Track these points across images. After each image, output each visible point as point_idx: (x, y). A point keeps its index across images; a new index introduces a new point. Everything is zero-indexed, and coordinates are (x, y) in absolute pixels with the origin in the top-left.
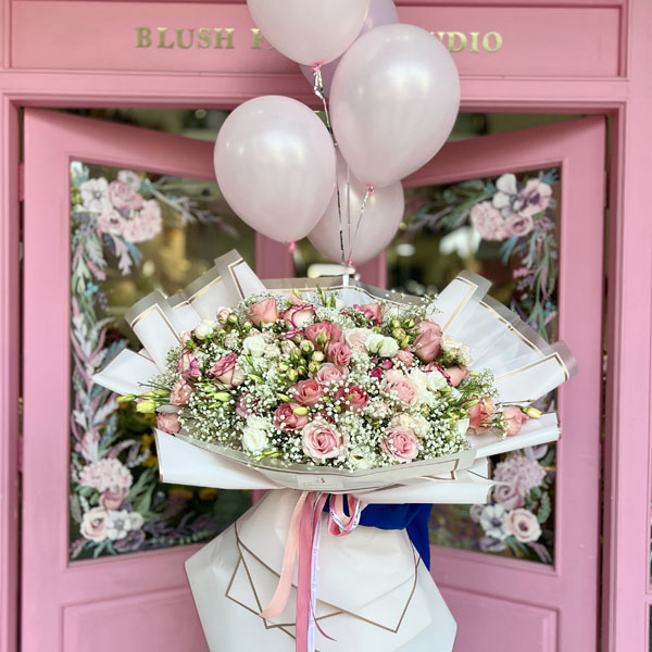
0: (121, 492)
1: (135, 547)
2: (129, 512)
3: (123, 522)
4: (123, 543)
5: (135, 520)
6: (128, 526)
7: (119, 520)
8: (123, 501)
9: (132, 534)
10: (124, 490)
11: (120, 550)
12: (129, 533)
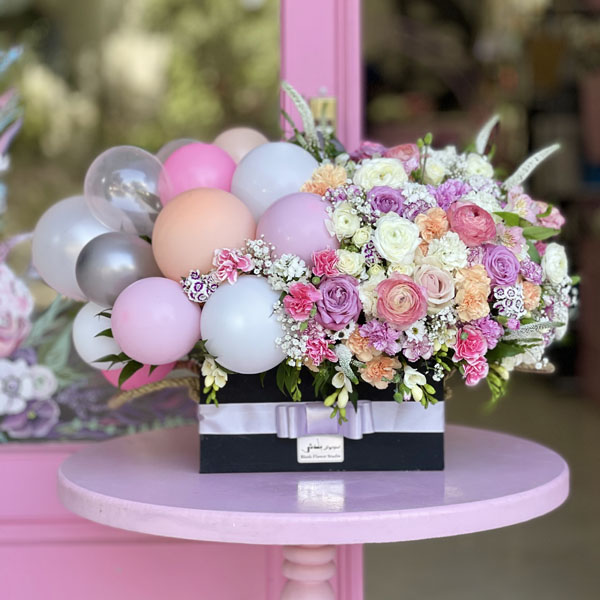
0: (15, 326)
1: (42, 431)
2: (29, 364)
3: (19, 381)
4: (18, 423)
5: (41, 381)
6: (27, 390)
7: (12, 377)
8: (19, 342)
9: (35, 406)
10: (21, 322)
11: (13, 434)
12: (30, 403)
